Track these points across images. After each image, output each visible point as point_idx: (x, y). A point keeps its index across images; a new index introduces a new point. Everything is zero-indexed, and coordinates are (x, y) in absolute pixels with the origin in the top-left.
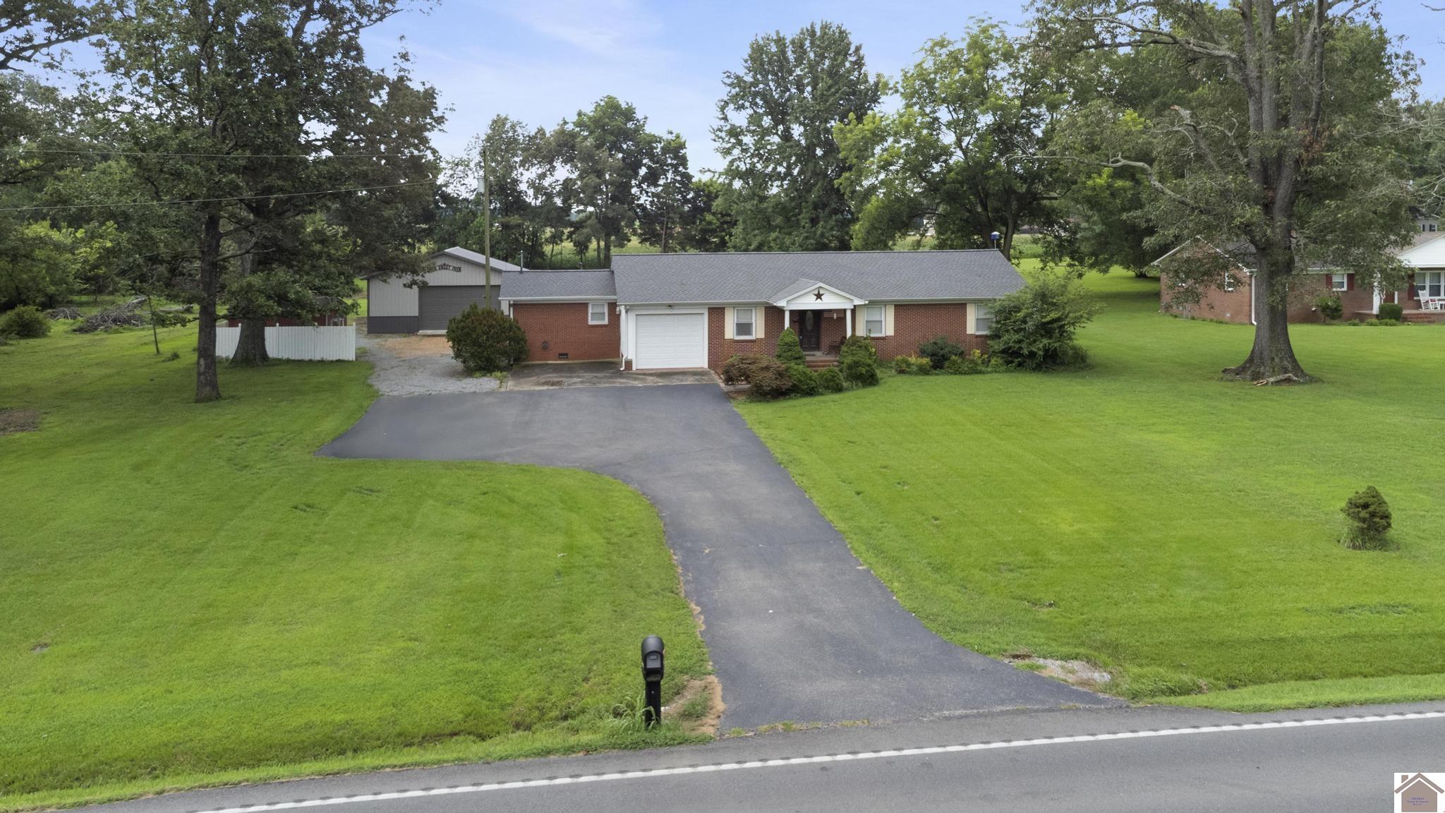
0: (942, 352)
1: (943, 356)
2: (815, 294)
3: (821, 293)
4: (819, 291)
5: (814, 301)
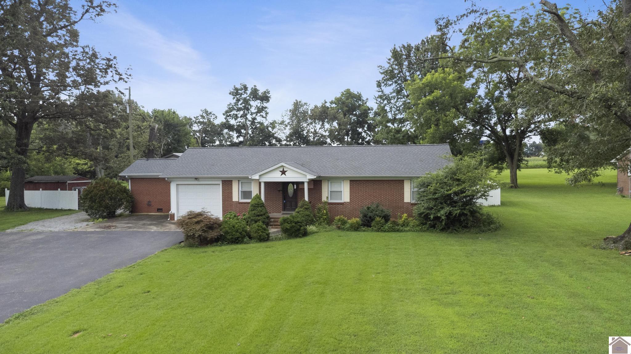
0: (370, 214)
1: (370, 217)
2: (281, 171)
3: (285, 170)
4: (283, 169)
5: (280, 176)
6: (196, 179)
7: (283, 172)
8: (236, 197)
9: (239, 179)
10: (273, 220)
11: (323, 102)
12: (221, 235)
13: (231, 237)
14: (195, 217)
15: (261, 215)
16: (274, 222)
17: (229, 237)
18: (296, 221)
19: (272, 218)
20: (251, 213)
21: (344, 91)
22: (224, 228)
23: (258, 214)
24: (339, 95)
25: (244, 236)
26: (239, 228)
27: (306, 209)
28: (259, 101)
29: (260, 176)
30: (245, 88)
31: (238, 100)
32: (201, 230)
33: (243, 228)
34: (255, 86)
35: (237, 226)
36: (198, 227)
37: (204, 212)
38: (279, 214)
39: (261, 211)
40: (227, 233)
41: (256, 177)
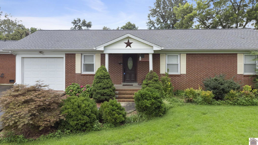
0: (222, 87)
1: (223, 90)
2: (126, 43)
3: (130, 42)
4: (128, 41)
5: (125, 48)
6: (41, 52)
7: (129, 44)
8: (79, 69)
9: (82, 52)
10: (118, 92)
11: (118, 28)
12: (61, 121)
13: (76, 122)
14: (23, 95)
15: (108, 88)
16: (119, 94)
17: (72, 123)
18: (155, 96)
19: (117, 90)
20: (96, 85)
21: (128, 23)
22: (66, 109)
23: (105, 86)
24: (125, 25)
25: (94, 120)
26: (87, 108)
27: (156, 81)
28: (86, 27)
29: (105, 47)
30: (80, 20)
31: (76, 26)
32: (28, 115)
33: (92, 108)
34: (84, 19)
35: (84, 105)
36: (25, 110)
37: (40, 86)
38: (119, 85)
39: (108, 83)
40: (69, 116)
41: (101, 48)
